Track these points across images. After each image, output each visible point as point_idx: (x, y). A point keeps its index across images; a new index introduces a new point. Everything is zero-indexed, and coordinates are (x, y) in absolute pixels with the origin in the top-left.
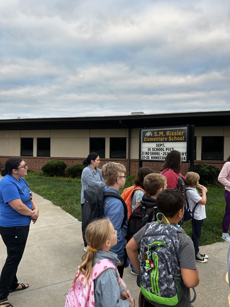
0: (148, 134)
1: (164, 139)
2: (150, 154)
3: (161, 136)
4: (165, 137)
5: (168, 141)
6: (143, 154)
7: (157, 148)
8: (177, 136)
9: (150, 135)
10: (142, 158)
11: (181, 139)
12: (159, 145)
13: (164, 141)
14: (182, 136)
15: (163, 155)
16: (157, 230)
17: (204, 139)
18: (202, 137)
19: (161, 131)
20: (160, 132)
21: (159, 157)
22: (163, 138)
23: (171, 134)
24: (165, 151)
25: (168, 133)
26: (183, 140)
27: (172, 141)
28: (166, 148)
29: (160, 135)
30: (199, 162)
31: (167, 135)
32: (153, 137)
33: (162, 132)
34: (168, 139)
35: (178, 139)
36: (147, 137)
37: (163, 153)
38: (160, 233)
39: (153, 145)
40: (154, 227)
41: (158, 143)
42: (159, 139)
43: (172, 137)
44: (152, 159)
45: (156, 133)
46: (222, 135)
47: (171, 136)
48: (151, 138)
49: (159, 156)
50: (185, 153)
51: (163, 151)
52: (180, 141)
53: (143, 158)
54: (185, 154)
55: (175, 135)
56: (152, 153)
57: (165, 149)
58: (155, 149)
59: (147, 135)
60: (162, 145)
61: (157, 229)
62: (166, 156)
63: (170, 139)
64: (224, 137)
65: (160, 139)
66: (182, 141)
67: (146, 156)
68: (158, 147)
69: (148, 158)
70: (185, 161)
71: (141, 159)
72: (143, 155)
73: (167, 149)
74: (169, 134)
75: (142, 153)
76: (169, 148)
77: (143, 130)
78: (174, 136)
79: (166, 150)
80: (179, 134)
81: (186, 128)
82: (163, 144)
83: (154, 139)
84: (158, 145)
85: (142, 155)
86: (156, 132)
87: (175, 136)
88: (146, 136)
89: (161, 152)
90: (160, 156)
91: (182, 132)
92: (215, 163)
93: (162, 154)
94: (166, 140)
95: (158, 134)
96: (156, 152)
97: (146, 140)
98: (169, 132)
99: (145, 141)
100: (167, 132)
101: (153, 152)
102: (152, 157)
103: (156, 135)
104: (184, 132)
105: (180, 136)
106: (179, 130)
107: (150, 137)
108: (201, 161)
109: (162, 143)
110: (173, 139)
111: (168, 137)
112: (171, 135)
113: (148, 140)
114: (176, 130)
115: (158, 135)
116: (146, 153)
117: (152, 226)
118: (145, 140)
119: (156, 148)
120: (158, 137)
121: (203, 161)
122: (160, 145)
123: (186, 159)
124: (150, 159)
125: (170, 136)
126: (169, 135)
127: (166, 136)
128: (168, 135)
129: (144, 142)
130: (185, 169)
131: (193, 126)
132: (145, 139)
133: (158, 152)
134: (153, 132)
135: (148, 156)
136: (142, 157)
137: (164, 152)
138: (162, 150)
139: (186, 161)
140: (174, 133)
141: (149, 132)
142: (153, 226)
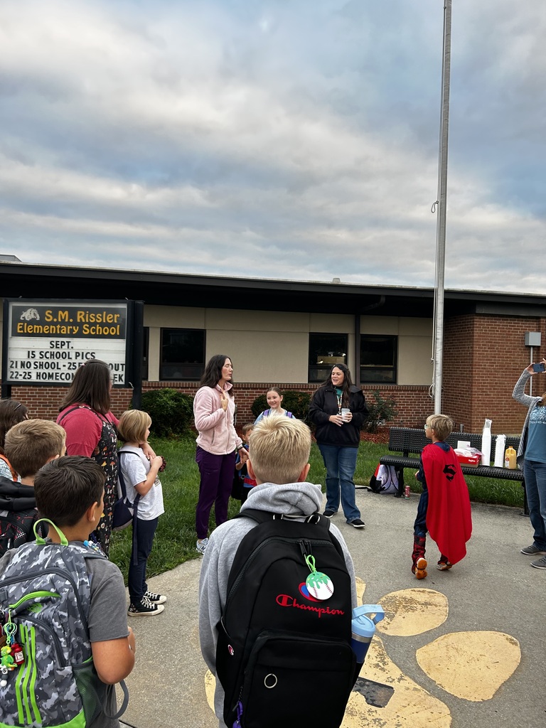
0: (28, 315)
1: (72, 330)
2: (33, 366)
3: (63, 323)
4: (72, 324)
5: (80, 335)
6: (14, 365)
7: (52, 350)
8: (102, 325)
9: (33, 316)
10: (11, 377)
11: (113, 331)
12: (57, 344)
13: (71, 335)
14: (114, 325)
15: (69, 368)
16: (35, 564)
17: (166, 334)
18: (161, 328)
19: (63, 309)
20: (60, 312)
21: (56, 373)
22: (69, 327)
23: (89, 318)
24: (73, 360)
25: (81, 314)
26: (118, 334)
27: (89, 336)
28: (76, 353)
29: (60, 320)
30: (155, 384)
31: (79, 321)
32: (42, 322)
33: (66, 313)
34: (81, 329)
35: (106, 331)
36: (24, 321)
37: (68, 365)
38: (41, 569)
39: (43, 344)
40: (25, 556)
41: (55, 339)
42: (56, 329)
43: (91, 325)
44: (38, 381)
45: (49, 313)
46: (201, 327)
47: (89, 323)
48: (35, 326)
49: (58, 371)
50: (122, 365)
51: (69, 358)
52: (109, 336)
53: (14, 376)
54: (120, 367)
55: (97, 321)
56: (38, 364)
57: (73, 355)
58: (48, 355)
59: (23, 318)
60: (66, 344)
61: (35, 560)
62: (74, 372)
63: (86, 331)
64: (205, 330)
65: (60, 329)
66: (115, 337)
67: (21, 371)
68: (55, 350)
69: (27, 376)
70: (121, 383)
71: (9, 379)
72: (14, 370)
73: (77, 355)
74: (85, 317)
75: (9, 364)
76: (83, 353)
77: (13, 305)
78: (95, 324)
79: (76, 357)
80: (108, 318)
81: (124, 306)
82: (68, 342)
83: (45, 330)
84: (54, 344)
85: (9, 370)
86: (51, 312)
87: (98, 323)
88: (21, 319)
89: (62, 362)
90: (60, 372)
91: (116, 316)
92: (188, 388)
93: (64, 366)
94: (76, 331)
95: (55, 315)
96: (50, 361)
97: (22, 329)
98: (83, 313)
99: (19, 331)
100: (79, 312)
101: (41, 360)
102: (38, 375)
103: (49, 318)
104: (118, 316)
105: (109, 325)
106: (109, 311)
107: (32, 322)
108: (158, 384)
109: (65, 340)
110: (94, 330)
111: (81, 324)
112: (87, 321)
113: (29, 329)
114: (100, 311)
115: (55, 320)
116: (23, 365)
117: (20, 555)
118: (20, 329)
119: (49, 351)
120: (55, 324)
121: (163, 382)
122: (60, 343)
123: (123, 378)
124: (34, 379)
125: (86, 323)
126: (83, 321)
127: (75, 324)
128: (81, 319)
129: (16, 334)
130: (123, 403)
131: (140, 302)
132: (19, 327)
133: (56, 361)
134: (41, 311)
135: (27, 371)
136: (9, 374)
137: (70, 361)
138: (65, 356)
139: (123, 383)
140: (95, 317)
141: (29, 310)
142: (22, 556)
